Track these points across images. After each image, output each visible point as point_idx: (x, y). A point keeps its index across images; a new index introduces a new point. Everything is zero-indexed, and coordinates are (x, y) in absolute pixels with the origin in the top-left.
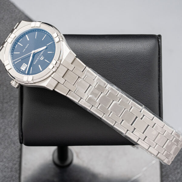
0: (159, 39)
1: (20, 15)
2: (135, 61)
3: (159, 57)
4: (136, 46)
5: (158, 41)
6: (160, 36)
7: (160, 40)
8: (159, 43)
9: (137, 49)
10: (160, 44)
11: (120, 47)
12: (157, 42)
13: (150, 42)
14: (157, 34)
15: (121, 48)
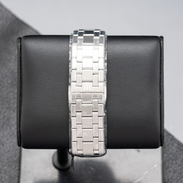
0: (161, 40)
1: (6, 14)
2: (136, 63)
3: (161, 59)
4: (138, 47)
5: (160, 42)
6: (162, 37)
7: (161, 42)
8: (160, 44)
9: (138, 51)
10: (162, 45)
11: (120, 48)
12: (159, 44)
13: (152, 44)
14: (159, 36)
15: (122, 49)
